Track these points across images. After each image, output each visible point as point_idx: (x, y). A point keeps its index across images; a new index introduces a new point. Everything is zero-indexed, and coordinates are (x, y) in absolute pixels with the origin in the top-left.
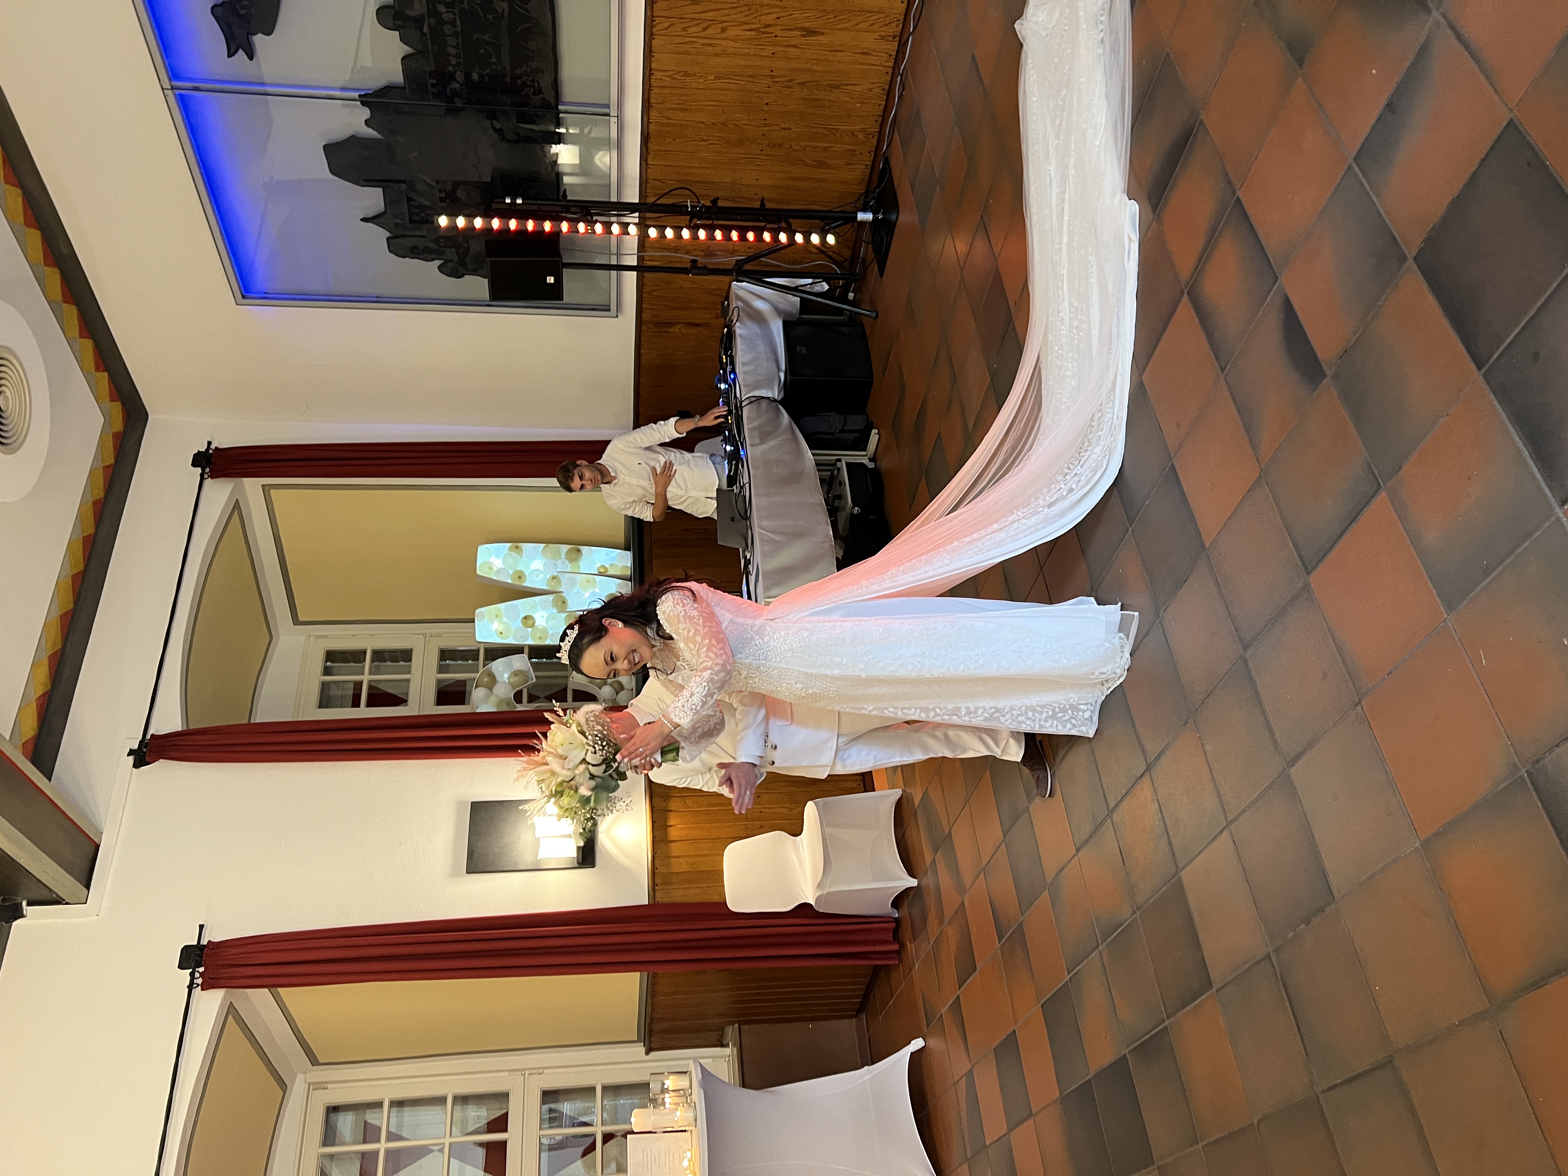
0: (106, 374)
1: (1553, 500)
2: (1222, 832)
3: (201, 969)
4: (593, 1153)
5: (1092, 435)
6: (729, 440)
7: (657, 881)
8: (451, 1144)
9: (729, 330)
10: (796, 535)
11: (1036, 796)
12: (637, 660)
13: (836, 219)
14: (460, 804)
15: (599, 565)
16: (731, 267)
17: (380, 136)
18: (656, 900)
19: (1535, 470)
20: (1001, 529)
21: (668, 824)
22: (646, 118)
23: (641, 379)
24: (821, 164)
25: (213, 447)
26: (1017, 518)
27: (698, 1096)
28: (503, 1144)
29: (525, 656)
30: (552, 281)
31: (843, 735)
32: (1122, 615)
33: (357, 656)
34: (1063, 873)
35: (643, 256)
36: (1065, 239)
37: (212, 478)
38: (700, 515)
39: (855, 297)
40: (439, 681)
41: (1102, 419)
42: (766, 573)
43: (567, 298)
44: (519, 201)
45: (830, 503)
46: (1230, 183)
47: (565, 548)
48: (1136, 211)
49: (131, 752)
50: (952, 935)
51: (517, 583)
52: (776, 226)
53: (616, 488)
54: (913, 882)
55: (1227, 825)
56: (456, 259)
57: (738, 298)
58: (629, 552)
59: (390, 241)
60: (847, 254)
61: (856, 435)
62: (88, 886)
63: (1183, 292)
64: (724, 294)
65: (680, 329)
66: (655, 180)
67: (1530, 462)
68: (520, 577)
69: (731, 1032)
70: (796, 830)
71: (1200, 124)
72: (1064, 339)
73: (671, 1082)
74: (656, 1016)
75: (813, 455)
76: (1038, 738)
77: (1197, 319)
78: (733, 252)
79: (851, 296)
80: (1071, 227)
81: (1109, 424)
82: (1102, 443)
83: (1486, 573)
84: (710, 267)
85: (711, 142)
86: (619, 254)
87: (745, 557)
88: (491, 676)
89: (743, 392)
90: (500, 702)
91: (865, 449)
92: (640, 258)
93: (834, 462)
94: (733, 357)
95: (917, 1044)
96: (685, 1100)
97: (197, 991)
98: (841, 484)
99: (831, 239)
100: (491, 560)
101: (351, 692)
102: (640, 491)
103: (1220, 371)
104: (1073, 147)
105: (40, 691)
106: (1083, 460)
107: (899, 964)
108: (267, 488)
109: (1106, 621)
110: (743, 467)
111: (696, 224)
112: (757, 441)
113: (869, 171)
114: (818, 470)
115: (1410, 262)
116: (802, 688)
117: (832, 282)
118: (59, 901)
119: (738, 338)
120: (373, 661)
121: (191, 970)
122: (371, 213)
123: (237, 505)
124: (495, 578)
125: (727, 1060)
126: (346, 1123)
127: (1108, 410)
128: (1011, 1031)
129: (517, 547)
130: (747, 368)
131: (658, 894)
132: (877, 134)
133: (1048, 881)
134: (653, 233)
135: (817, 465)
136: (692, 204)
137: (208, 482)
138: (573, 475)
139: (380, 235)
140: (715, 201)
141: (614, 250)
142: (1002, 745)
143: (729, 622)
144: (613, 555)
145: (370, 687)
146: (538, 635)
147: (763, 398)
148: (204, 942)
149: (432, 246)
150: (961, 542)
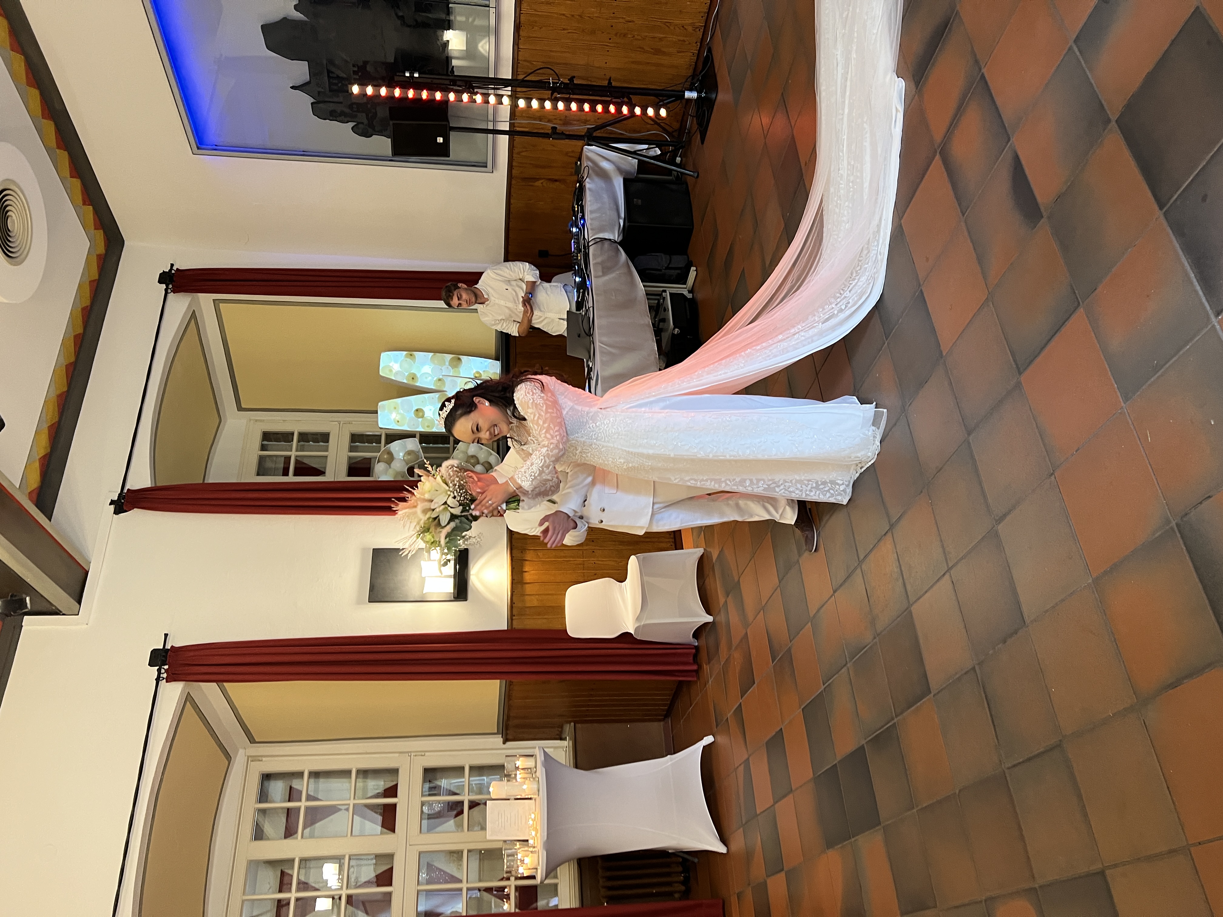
0: (91, 208)
1: (1210, 312)
2: (944, 574)
3: (166, 667)
4: (462, 816)
5: (859, 268)
6: (578, 273)
7: (515, 612)
8: (354, 805)
9: (581, 185)
10: (628, 349)
11: (805, 551)
12: (496, 433)
13: (669, 97)
14: (364, 550)
15: (475, 371)
16: (583, 134)
17: (305, 18)
18: (514, 627)
19: (1198, 288)
20: (784, 339)
21: (524, 570)
22: (518, 10)
23: (510, 223)
24: (657, 52)
25: (175, 268)
26: (797, 331)
27: (541, 772)
28: (394, 806)
29: (417, 440)
30: (442, 141)
31: (657, 503)
32: (875, 411)
33: (287, 437)
34: (822, 611)
35: (514, 123)
36: (846, 111)
37: (174, 293)
38: (554, 332)
39: (681, 161)
40: (350, 458)
41: (868, 255)
42: (605, 379)
43: (453, 156)
44: (416, 75)
45: (656, 326)
46: (977, 62)
47: (449, 357)
48: (903, 86)
49: (112, 502)
50: (737, 657)
51: (411, 383)
52: (619, 101)
53: (488, 307)
54: (710, 619)
55: (948, 570)
56: (365, 121)
57: (589, 159)
58: (498, 362)
59: (313, 105)
60: (676, 126)
61: (679, 271)
62: (79, 602)
63: (936, 152)
64: (577, 155)
65: (542, 183)
66: (525, 61)
67: (1195, 280)
68: (413, 378)
69: (568, 728)
70: (622, 579)
71: (956, 13)
72: (842, 191)
73: (520, 763)
74: (511, 715)
75: (644, 286)
76: (808, 506)
77: (945, 173)
78: (586, 122)
79: (678, 160)
80: (851, 101)
81: (874, 259)
82: (867, 274)
83: (1156, 369)
84: (567, 133)
85: (570, 31)
86: (495, 121)
87: (588, 366)
88: (390, 454)
89: (590, 235)
90: (397, 473)
91: (685, 283)
92: (511, 125)
93: (660, 293)
94: (583, 206)
95: (708, 740)
96: (531, 776)
97: (163, 683)
98: (665, 310)
99: (663, 112)
100: (391, 365)
101: (282, 466)
102: (507, 311)
103: (961, 214)
104: (856, 35)
105: (42, 453)
106: (851, 286)
107: (696, 682)
108: (217, 302)
109: (864, 417)
110: (588, 294)
111: (556, 97)
112: (600, 274)
113: (695, 58)
114: (648, 299)
115: (1113, 123)
116: (624, 462)
117: (663, 148)
118: (57, 612)
119: (587, 191)
120: (299, 441)
121: (158, 667)
122: (298, 84)
123: (194, 314)
124: (394, 379)
125: (564, 750)
126: (278, 788)
127: (874, 248)
128: (779, 729)
129: (411, 355)
130: (594, 215)
131: (515, 622)
132: (703, 28)
133: (811, 616)
134: (522, 103)
135: (647, 294)
136: (553, 81)
137: (171, 296)
138: (453, 295)
139: (306, 100)
140: (572, 79)
141: (491, 117)
142: (780, 512)
143: (570, 409)
144: (486, 364)
145: (297, 462)
146: (426, 424)
147: (606, 239)
148: (168, 647)
149: (347, 110)
150: (754, 350)
